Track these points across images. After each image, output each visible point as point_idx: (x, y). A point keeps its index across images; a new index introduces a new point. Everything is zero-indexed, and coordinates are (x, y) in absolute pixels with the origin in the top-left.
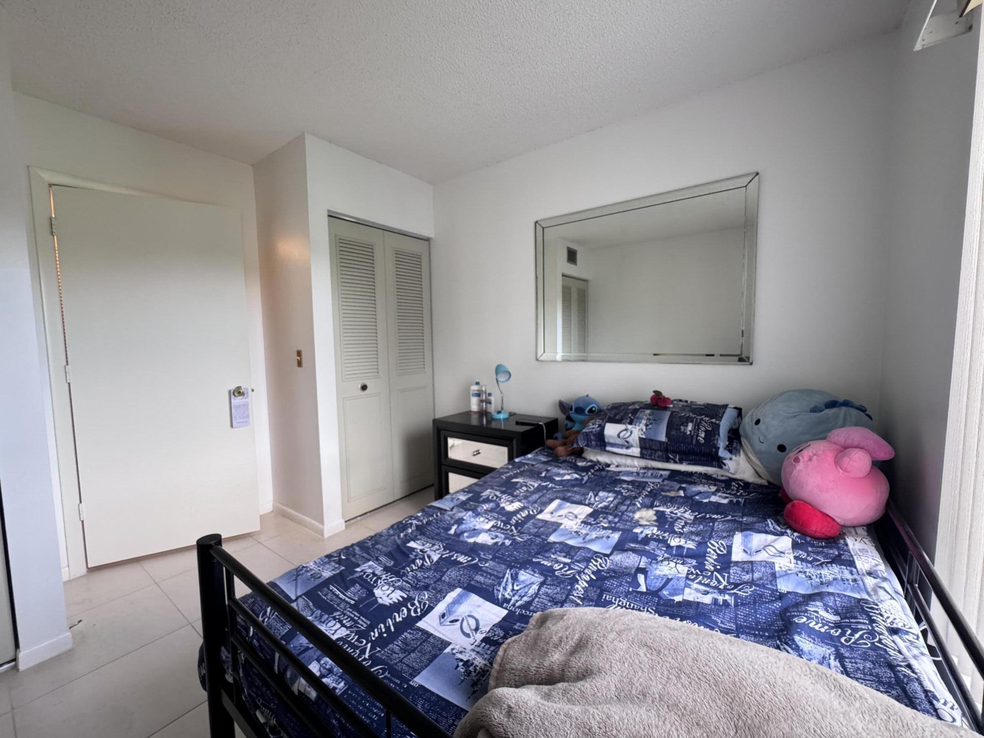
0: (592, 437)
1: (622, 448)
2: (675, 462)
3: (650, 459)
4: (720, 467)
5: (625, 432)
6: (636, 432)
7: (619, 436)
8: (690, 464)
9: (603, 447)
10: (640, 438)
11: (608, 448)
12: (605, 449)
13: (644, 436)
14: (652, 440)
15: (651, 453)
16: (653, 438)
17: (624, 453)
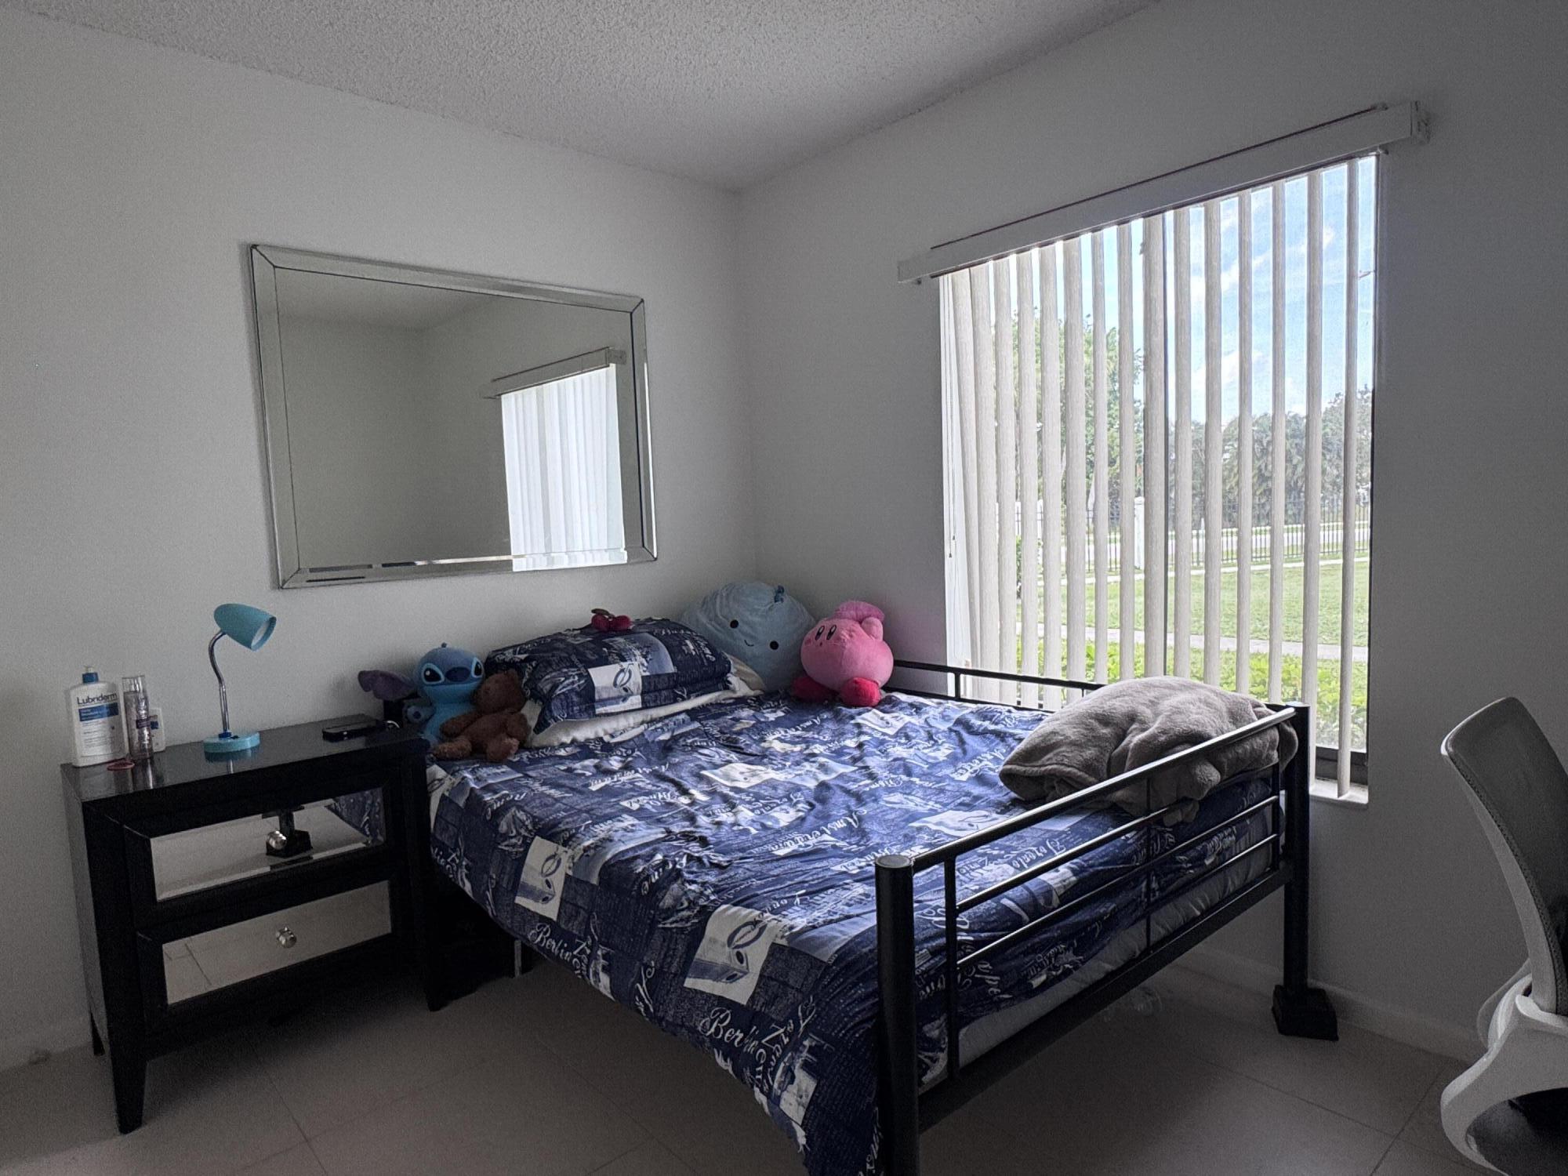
0: (575, 699)
1: (617, 703)
2: (684, 699)
3: (655, 707)
4: (726, 688)
5: (622, 675)
6: (636, 670)
7: (615, 684)
8: (697, 696)
9: (591, 712)
10: (643, 677)
11: (600, 710)
12: (594, 712)
13: (648, 674)
14: (659, 676)
15: (656, 696)
16: (660, 673)
17: (622, 709)
